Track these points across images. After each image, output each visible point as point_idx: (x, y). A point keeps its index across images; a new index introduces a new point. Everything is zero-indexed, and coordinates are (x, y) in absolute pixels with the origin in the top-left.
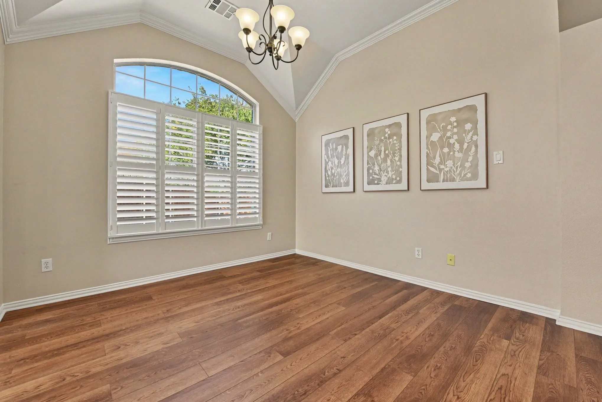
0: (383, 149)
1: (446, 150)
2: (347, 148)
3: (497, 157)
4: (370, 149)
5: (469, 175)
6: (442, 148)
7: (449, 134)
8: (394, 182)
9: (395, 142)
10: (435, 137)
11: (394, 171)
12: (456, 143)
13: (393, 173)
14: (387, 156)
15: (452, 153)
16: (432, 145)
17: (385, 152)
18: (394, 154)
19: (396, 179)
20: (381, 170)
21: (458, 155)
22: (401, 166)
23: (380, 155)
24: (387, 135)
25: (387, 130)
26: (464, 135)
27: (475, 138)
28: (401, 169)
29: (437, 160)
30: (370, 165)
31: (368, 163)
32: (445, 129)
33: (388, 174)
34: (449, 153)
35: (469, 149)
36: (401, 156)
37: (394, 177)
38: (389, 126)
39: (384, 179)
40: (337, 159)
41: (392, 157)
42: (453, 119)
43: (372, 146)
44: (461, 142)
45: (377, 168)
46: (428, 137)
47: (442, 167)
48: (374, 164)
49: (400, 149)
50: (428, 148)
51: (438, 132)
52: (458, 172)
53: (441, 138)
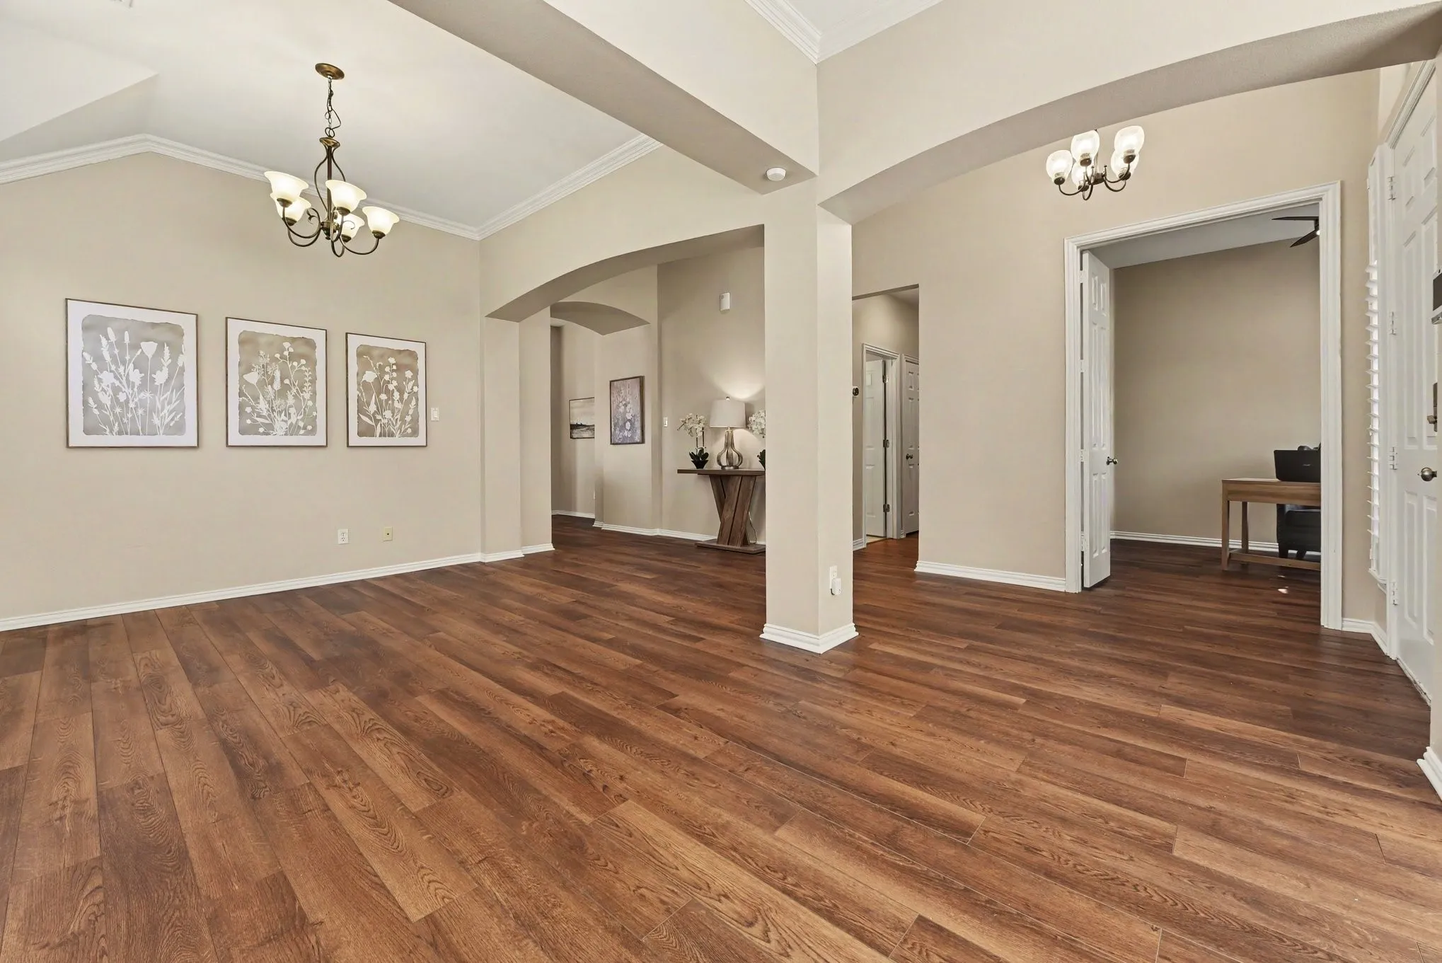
0: (278, 374)
1: (384, 397)
2: (176, 351)
3: (435, 414)
4: (246, 368)
5: (409, 431)
6: (378, 394)
7: (387, 377)
8: (302, 432)
9: (303, 368)
10: (370, 376)
11: (301, 414)
12: (395, 390)
13: (299, 418)
14: (285, 388)
15: (390, 402)
16: (364, 386)
17: (282, 381)
18: (301, 387)
19: (305, 428)
20: (273, 411)
21: (398, 405)
22: (314, 408)
23: (271, 383)
24: (286, 353)
25: (287, 345)
26: (404, 383)
27: (415, 389)
28: (315, 414)
29: (373, 408)
30: (247, 397)
31: (241, 394)
32: (381, 368)
33: (290, 418)
34: (387, 401)
35: (409, 401)
36: (314, 393)
37: (301, 424)
38: (293, 340)
39: (280, 425)
40: (137, 370)
41: (297, 391)
42: (392, 360)
43: (253, 365)
44: (401, 390)
45: (263, 406)
46: (360, 374)
47: (379, 417)
48: (256, 399)
49: (313, 382)
50: (359, 390)
51: (374, 371)
52: (398, 426)
53: (378, 380)
